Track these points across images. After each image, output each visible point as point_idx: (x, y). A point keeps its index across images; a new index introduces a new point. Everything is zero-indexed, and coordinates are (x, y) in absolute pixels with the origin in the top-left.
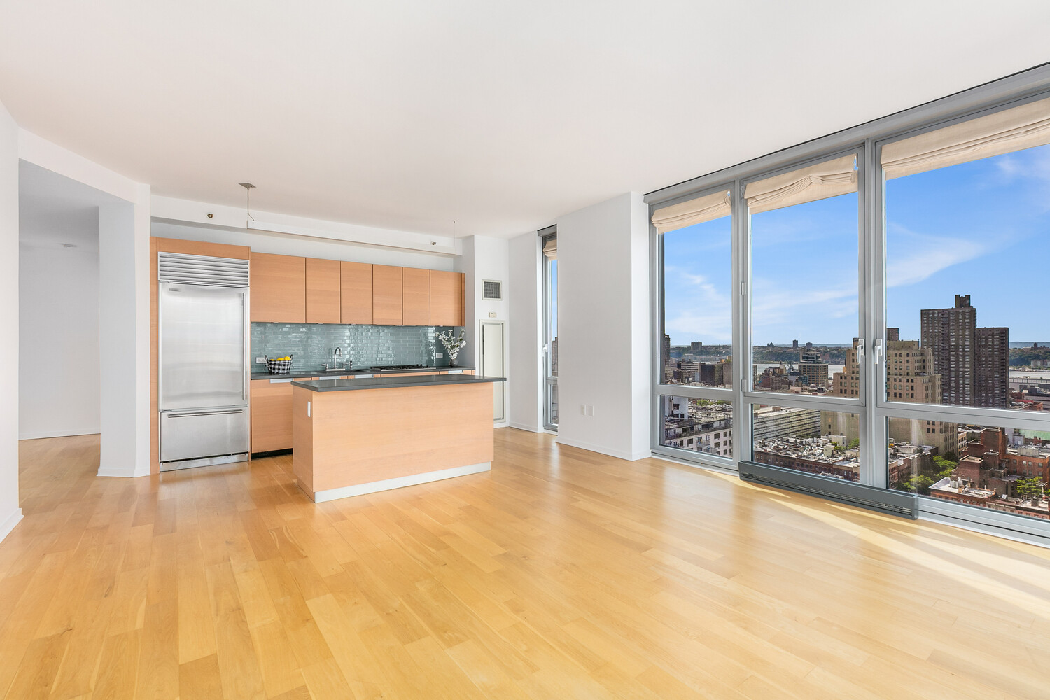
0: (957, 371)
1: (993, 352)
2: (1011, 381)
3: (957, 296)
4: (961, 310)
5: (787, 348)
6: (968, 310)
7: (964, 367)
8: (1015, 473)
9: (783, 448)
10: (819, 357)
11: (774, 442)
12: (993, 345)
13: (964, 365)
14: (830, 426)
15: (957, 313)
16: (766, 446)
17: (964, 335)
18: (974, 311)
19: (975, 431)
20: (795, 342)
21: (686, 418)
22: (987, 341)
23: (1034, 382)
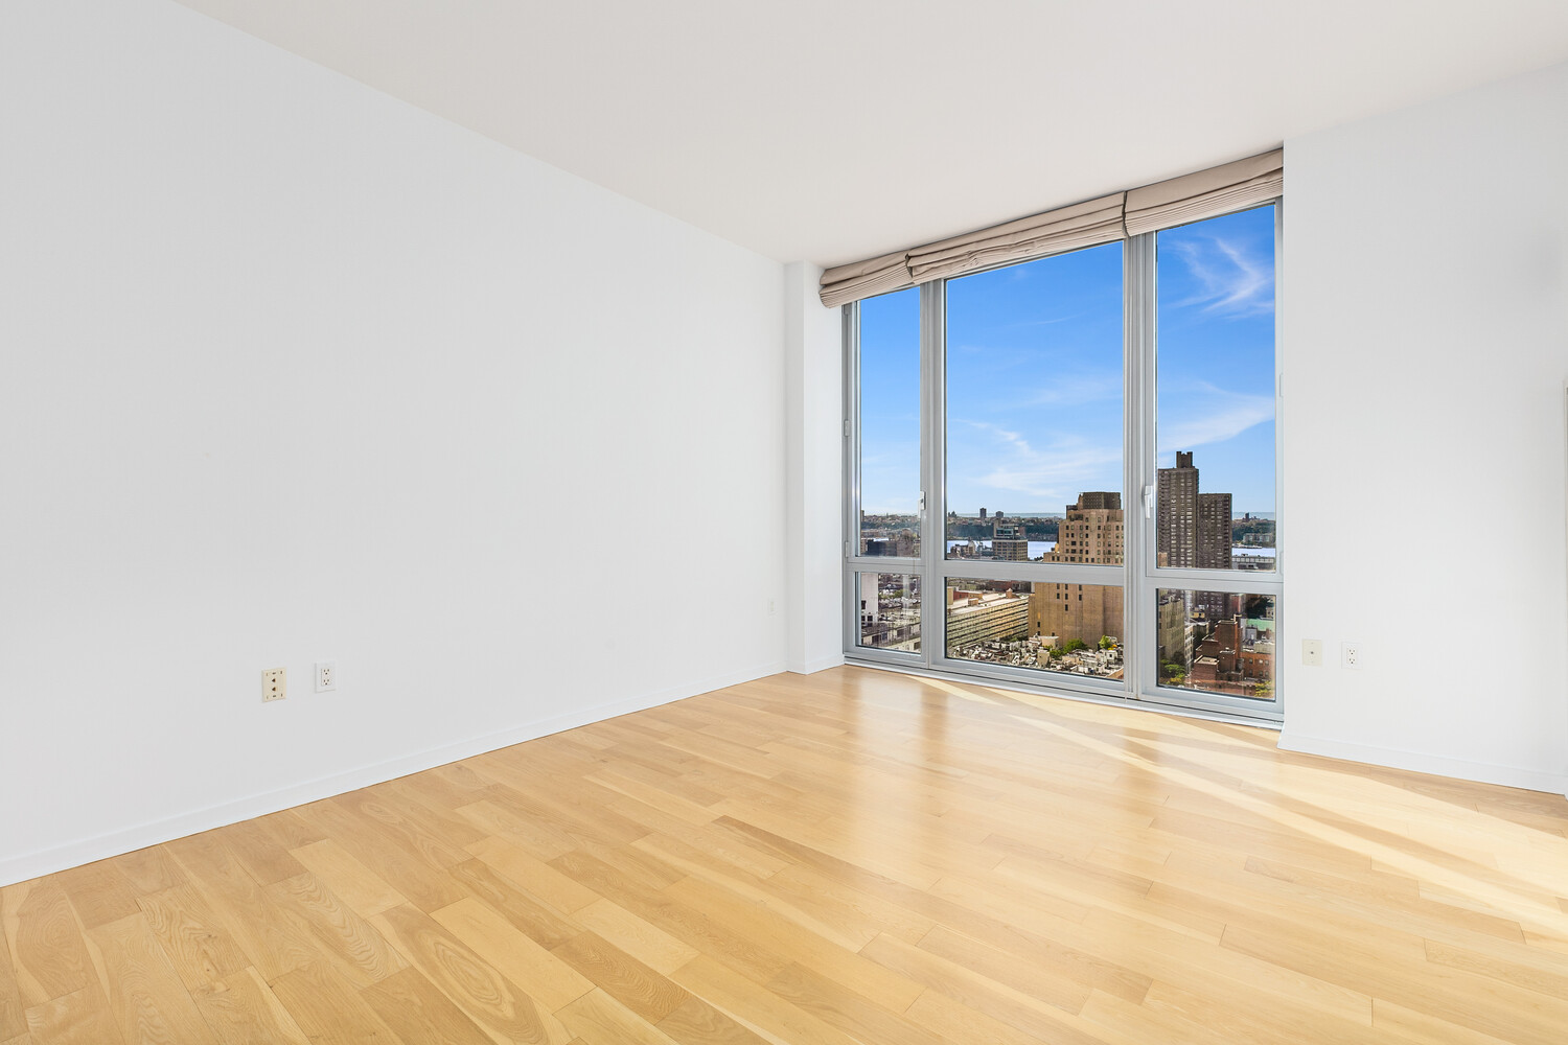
0: (1178, 548)
1: (1216, 523)
2: (1233, 560)
3: (1179, 453)
4: (1182, 471)
5: (973, 519)
6: (1189, 470)
7: (1186, 544)
8: (1251, 675)
9: (987, 657)
10: (1017, 531)
11: (973, 648)
12: (1216, 516)
13: (1186, 540)
14: (1039, 623)
15: (1178, 474)
16: (965, 655)
17: (1186, 503)
18: (1196, 472)
19: (1200, 624)
20: (983, 511)
21: (875, 620)
22: (1209, 511)
23: (1252, 560)
